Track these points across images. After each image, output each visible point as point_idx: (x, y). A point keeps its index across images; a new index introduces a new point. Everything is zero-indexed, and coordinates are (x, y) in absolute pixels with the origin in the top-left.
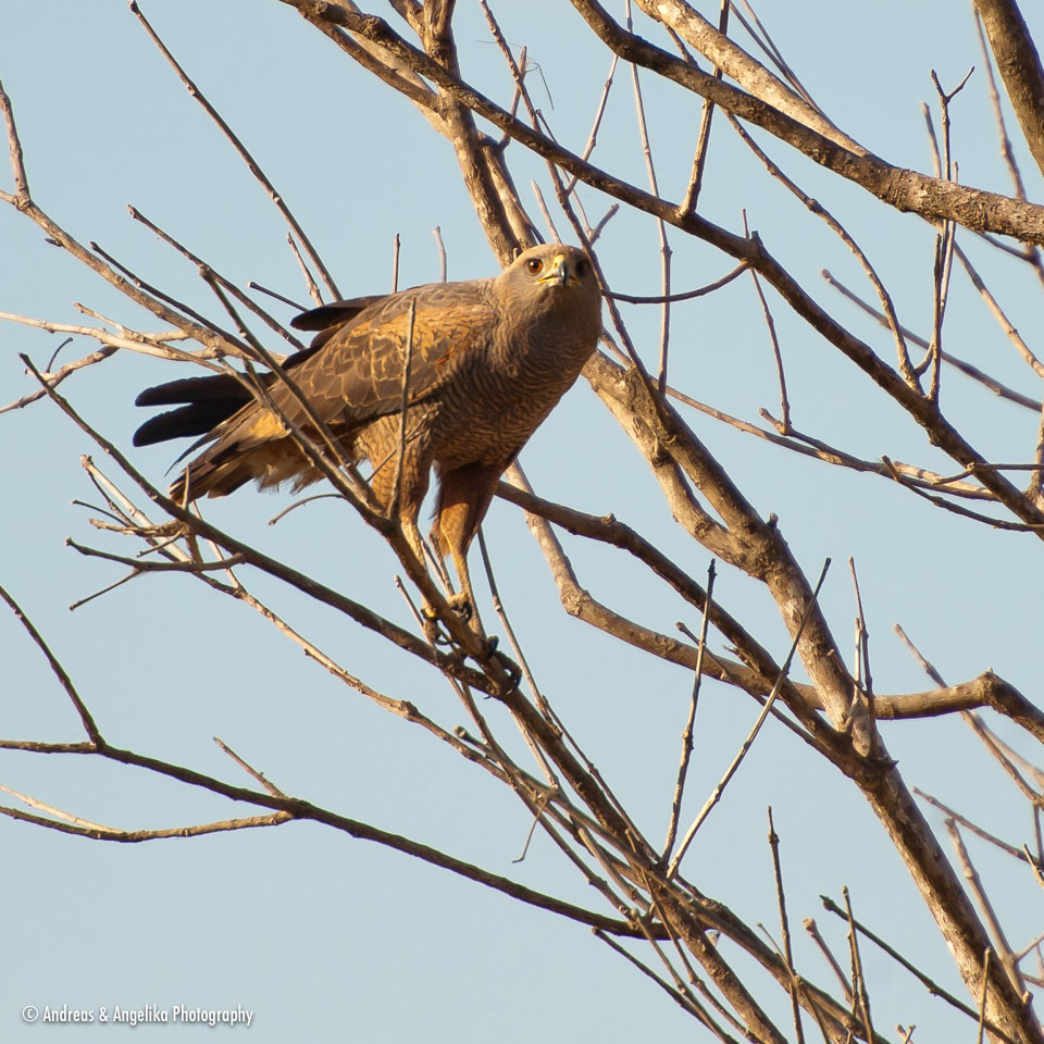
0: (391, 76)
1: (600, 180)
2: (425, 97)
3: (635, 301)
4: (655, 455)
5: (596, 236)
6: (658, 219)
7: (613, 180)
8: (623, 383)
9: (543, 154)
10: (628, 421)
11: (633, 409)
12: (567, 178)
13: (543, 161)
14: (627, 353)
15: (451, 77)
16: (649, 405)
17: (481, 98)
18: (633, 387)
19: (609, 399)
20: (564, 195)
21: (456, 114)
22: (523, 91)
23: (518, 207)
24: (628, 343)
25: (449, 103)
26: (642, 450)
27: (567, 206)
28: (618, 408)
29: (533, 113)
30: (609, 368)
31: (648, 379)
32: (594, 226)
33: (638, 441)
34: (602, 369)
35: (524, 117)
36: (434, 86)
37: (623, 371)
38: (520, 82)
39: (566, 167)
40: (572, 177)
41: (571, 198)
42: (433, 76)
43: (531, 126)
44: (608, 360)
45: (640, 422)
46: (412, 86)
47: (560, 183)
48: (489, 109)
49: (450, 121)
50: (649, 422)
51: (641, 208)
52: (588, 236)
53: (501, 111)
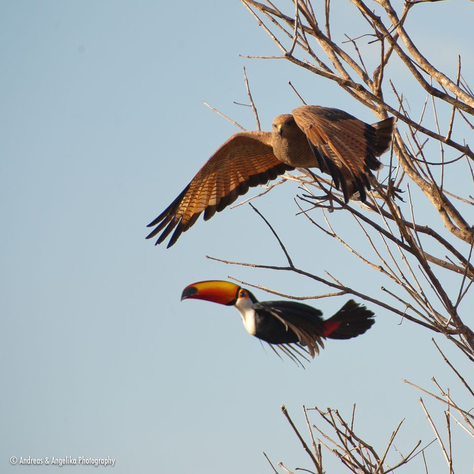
0: (364, 102)
1: (423, 130)
2: (374, 108)
3: (433, 164)
4: (440, 208)
5: (422, 147)
6: (440, 141)
7: (427, 130)
8: (430, 188)
9: (407, 123)
10: (432, 199)
11: (433, 196)
12: (414, 130)
13: (407, 125)
14: (431, 180)
15: (381, 101)
16: (438, 194)
17: (389, 107)
18: (433, 189)
19: (427, 193)
20: (413, 135)
21: (383, 112)
22: (402, 106)
23: (400, 139)
24: (432, 177)
25: (381, 109)
26: (436, 207)
27: (414, 138)
28: (429, 195)
29: (404, 112)
30: (426, 184)
31: (437, 187)
32: (422, 144)
33: (435, 205)
34: (424, 184)
35: (402, 113)
36: (376, 104)
37: (430, 185)
38: (401, 103)
39: (414, 126)
40: (415, 129)
41: (415, 136)
42: (375, 101)
43: (404, 115)
44: (426, 182)
45: (435, 199)
46: (370, 104)
47: (412, 131)
48: (392, 110)
49: (381, 114)
50: (438, 199)
51: (435, 138)
52: (420, 147)
53: (395, 111)
